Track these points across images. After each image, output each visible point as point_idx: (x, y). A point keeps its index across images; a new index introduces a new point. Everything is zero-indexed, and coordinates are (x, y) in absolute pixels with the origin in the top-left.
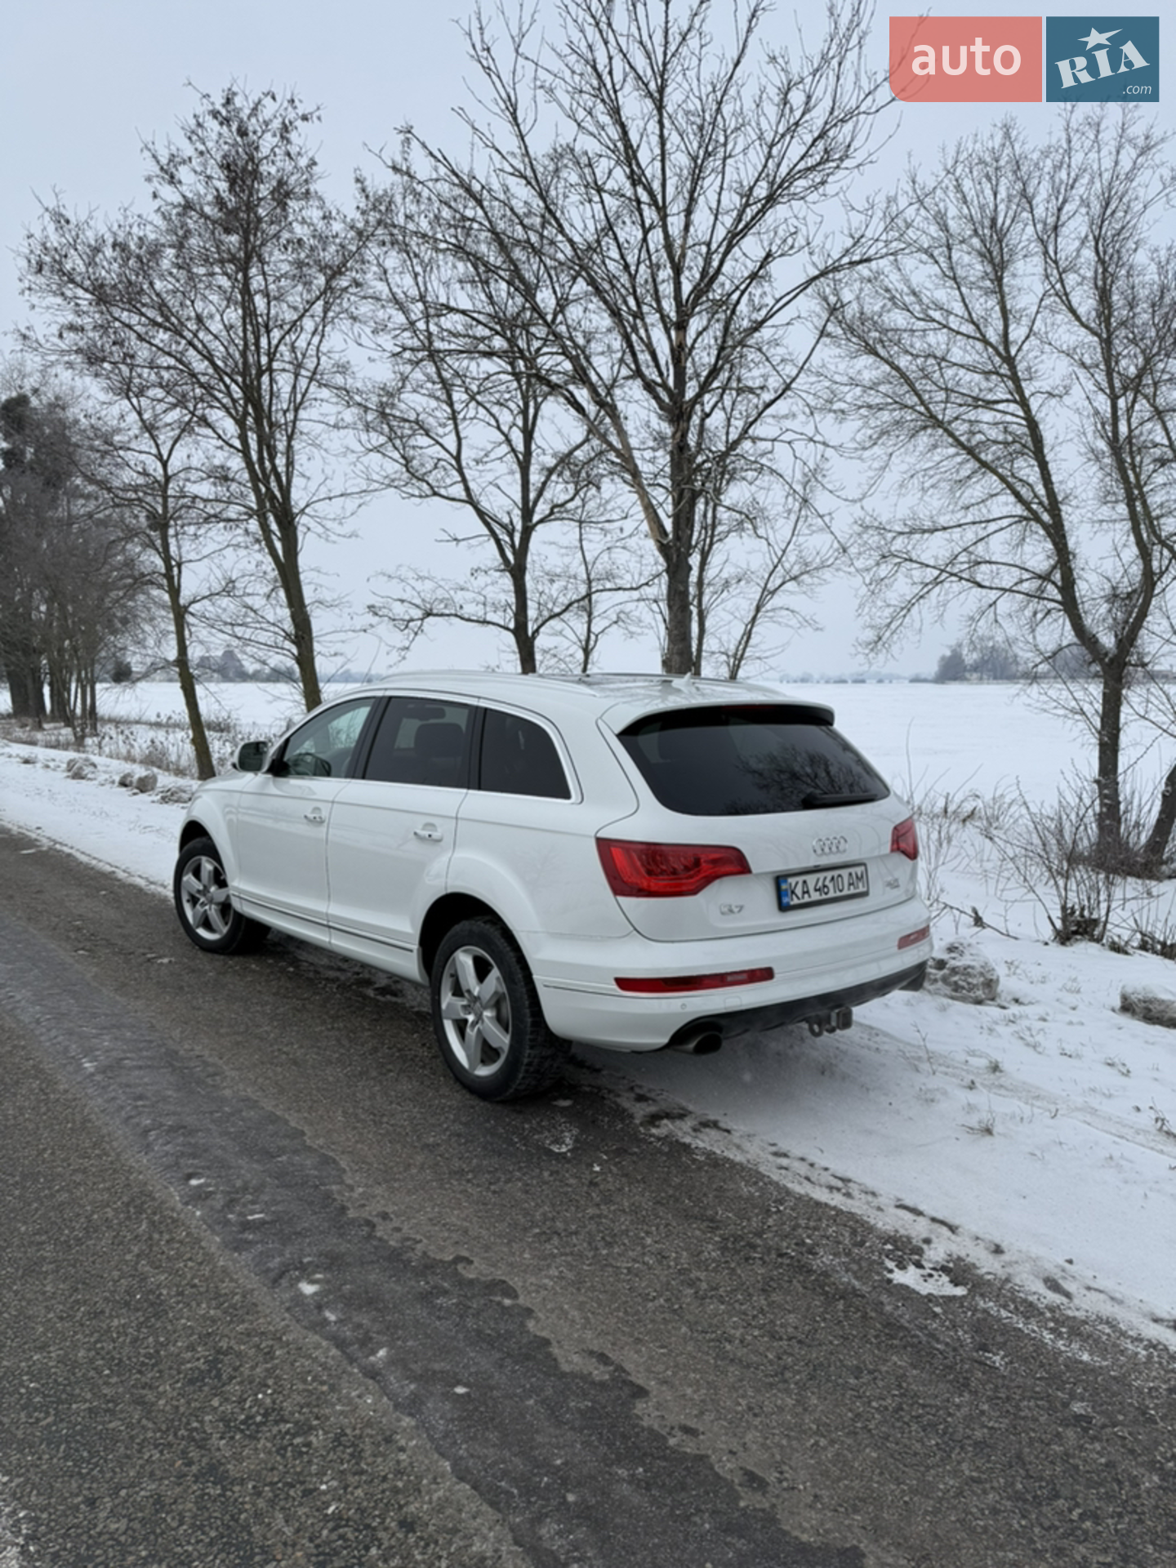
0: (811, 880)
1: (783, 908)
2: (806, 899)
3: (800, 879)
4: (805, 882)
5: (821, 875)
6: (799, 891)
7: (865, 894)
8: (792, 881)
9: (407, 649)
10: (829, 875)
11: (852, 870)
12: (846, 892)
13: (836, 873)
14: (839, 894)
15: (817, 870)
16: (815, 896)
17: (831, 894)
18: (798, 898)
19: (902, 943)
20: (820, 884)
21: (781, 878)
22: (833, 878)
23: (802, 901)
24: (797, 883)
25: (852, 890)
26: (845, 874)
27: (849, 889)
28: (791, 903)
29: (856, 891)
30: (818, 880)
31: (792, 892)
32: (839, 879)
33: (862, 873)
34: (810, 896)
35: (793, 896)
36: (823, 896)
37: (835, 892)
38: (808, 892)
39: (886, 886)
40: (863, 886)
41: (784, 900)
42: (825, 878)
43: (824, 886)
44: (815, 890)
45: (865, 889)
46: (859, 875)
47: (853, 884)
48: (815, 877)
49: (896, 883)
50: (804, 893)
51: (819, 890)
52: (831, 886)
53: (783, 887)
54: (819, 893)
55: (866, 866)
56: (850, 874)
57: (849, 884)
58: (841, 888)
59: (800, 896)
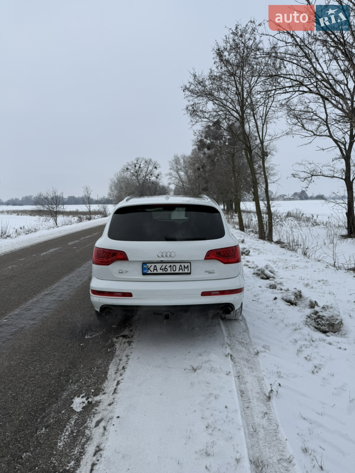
0: (159, 266)
1: (144, 274)
2: (155, 272)
3: (153, 265)
4: (155, 266)
5: (164, 265)
6: (152, 269)
7: (189, 274)
8: (149, 265)
9: (307, 187)
10: (168, 265)
11: (183, 265)
12: (177, 271)
13: (172, 265)
14: (172, 272)
15: (162, 262)
16: (160, 271)
17: (169, 271)
18: (151, 271)
19: (204, 294)
20: (163, 267)
21: (144, 263)
22: (170, 266)
23: (153, 272)
24: (151, 266)
25: (181, 271)
26: (178, 265)
27: (179, 271)
28: (148, 272)
29: (183, 272)
30: (162, 266)
31: (149, 269)
32: (174, 267)
33: (188, 266)
34: (157, 271)
35: (149, 270)
36: (164, 272)
37: (171, 271)
38: (156, 269)
39: (205, 272)
40: (188, 270)
41: (145, 271)
42: (166, 266)
43: (165, 268)
44: (160, 269)
45: (189, 272)
46: (186, 266)
47: (182, 269)
48: (161, 265)
49: (212, 272)
50: (154, 269)
51: (163, 269)
52: (169, 269)
53: (145, 266)
54: (162, 270)
55: (190, 263)
56: (181, 265)
57: (180, 269)
58: (174, 270)
59: (152, 270)
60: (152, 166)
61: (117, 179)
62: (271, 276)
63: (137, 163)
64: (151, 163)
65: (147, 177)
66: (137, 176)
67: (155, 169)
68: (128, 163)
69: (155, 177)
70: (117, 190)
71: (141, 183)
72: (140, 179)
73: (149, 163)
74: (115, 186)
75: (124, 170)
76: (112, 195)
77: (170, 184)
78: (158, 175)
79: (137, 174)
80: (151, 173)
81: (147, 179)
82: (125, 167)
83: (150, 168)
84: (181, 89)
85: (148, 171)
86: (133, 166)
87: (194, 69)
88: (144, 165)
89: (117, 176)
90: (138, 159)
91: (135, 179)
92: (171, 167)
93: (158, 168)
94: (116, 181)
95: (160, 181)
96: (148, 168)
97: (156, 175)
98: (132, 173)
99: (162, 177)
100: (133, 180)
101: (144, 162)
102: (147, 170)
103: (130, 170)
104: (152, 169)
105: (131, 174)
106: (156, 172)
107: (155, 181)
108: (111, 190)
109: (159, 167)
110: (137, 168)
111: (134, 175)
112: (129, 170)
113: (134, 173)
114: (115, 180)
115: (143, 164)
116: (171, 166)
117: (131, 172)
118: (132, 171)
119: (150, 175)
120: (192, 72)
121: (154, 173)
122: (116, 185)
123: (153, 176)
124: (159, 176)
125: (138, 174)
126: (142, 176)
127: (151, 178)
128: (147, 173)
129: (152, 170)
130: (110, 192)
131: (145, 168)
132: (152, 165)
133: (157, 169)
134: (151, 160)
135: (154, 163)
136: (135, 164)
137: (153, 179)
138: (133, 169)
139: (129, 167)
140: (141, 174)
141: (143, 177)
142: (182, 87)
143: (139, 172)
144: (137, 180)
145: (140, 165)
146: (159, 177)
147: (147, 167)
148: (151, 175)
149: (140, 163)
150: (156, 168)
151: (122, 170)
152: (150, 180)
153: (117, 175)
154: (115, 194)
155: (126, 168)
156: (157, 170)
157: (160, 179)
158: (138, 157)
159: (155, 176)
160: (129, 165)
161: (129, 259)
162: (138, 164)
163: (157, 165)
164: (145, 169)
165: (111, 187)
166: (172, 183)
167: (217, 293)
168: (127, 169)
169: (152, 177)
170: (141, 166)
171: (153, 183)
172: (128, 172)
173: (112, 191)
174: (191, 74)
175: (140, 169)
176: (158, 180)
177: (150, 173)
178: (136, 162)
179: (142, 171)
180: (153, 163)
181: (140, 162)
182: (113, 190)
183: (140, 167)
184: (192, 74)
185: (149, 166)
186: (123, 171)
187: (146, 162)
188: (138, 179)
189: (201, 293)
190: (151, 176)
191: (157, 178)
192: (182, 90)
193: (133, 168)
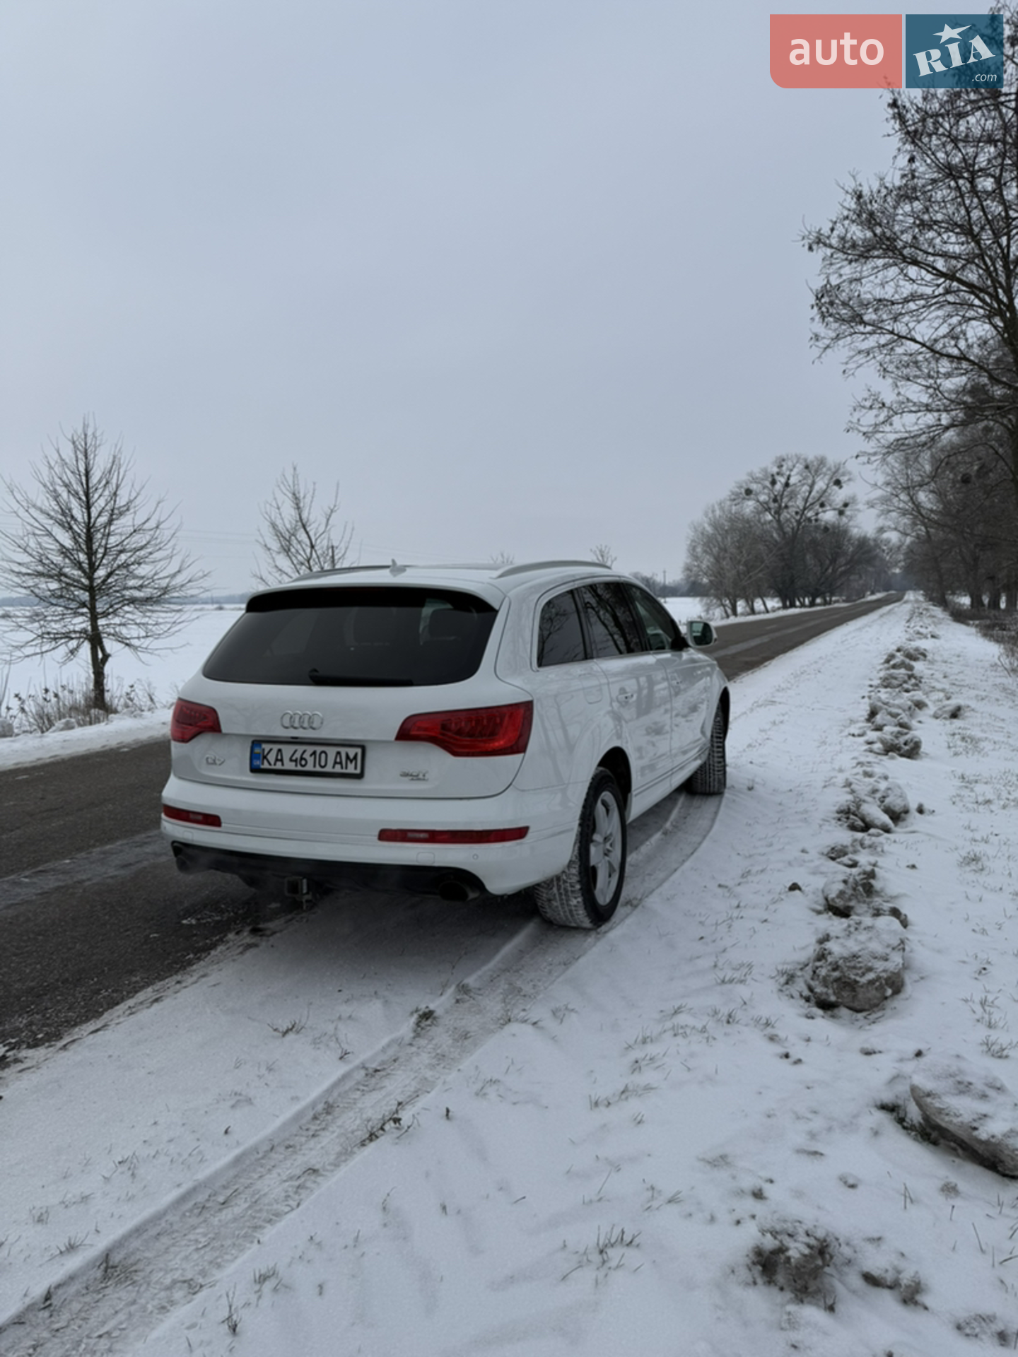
0: (288, 751)
1: (255, 770)
2: (279, 766)
3: (276, 747)
4: (280, 750)
5: (300, 748)
6: (272, 757)
7: (360, 776)
8: (266, 747)
10: (310, 749)
11: (343, 750)
12: (329, 769)
13: (319, 749)
14: (318, 769)
15: (294, 741)
16: (289, 766)
17: (309, 767)
18: (270, 764)
19: (387, 835)
20: (298, 755)
21: (257, 742)
22: (314, 753)
23: (273, 767)
24: (271, 750)
25: (338, 769)
26: (332, 752)
27: (334, 767)
28: (262, 767)
29: (344, 771)
30: (296, 751)
31: (265, 757)
32: (323, 755)
33: (355, 757)
34: (283, 764)
35: (265, 762)
36: (299, 768)
37: (315, 766)
38: (281, 760)
39: (402, 775)
40: (356, 768)
41: (257, 763)
42: (305, 751)
43: (302, 758)
44: (291, 760)
45: (358, 771)
46: (351, 756)
47: (341, 763)
48: (293, 748)
49: (421, 776)
50: (277, 760)
51: (296, 761)
52: (311, 760)
53: (257, 750)
54: (294, 764)
55: (363, 749)
56: (339, 753)
57: (336, 763)
58: (323, 764)
59: (272, 762)
60: (827, 477)
61: (710, 524)
62: (878, 822)
63: (778, 474)
64: (824, 470)
65: (810, 514)
66: (778, 512)
67: (836, 488)
68: (751, 474)
69: (836, 512)
70: (711, 554)
71: (788, 530)
72: (788, 520)
73: (816, 471)
74: (704, 545)
75: (737, 494)
76: (695, 569)
77: (881, 530)
78: (846, 505)
79: (777, 504)
80: (823, 499)
81: (809, 520)
82: (741, 487)
83: (820, 485)
84: (803, 243)
85: (814, 493)
86: (768, 484)
87: (854, 177)
88: (800, 478)
89: (710, 515)
90: (784, 460)
91: (771, 521)
92: (889, 478)
93: (844, 485)
94: (709, 529)
95: (851, 524)
96: (812, 486)
97: (839, 506)
98: (761, 504)
99: (859, 510)
100: (762, 525)
101: (800, 467)
102: (810, 492)
103: (757, 494)
104: (824, 487)
105: (760, 508)
106: (839, 496)
107: (833, 526)
108: (692, 555)
109: (849, 480)
110: (778, 487)
111: (769, 509)
112: (752, 496)
113: (767, 503)
114: (706, 525)
115: (798, 474)
116: (888, 475)
117: (758, 501)
118: (763, 498)
119: (817, 507)
120: (851, 185)
121: (832, 498)
122: (709, 542)
123: (828, 508)
124: (848, 508)
125: (780, 506)
126: (792, 510)
127: (820, 516)
128: (810, 500)
129: (825, 491)
130: (689, 561)
131: (803, 485)
132: (825, 474)
133: (841, 487)
134: (822, 462)
135: (833, 470)
136: (773, 475)
137: (829, 516)
138: (766, 491)
139: (754, 487)
140: (790, 504)
141: (797, 513)
142: (803, 238)
143: (785, 500)
144: (775, 524)
145: (789, 478)
146: (848, 512)
147: (810, 481)
148: (822, 505)
149: (788, 473)
150: (838, 483)
151: (733, 497)
152: (816, 520)
153: (713, 511)
154: (704, 566)
155: (743, 491)
156: (841, 491)
157: (851, 518)
158: (783, 453)
159: (834, 509)
160: (755, 480)
161: (224, 730)
162: (782, 475)
163: (843, 474)
164: (806, 488)
165: (694, 548)
166: (889, 527)
167: (422, 835)
168: (749, 492)
169: (824, 512)
170: (792, 481)
171: (826, 529)
172: (749, 500)
173: (696, 558)
174: (847, 192)
175: (789, 489)
176: (844, 520)
177: (819, 499)
178: (775, 470)
179: (793, 496)
180: (829, 469)
181: (788, 469)
182: (699, 555)
183: (787, 485)
184: (850, 191)
185: (817, 479)
186: (736, 498)
187: (807, 467)
188: (779, 521)
189: (377, 833)
190: (820, 510)
191: (841, 513)
192: (807, 247)
193: (765, 487)
